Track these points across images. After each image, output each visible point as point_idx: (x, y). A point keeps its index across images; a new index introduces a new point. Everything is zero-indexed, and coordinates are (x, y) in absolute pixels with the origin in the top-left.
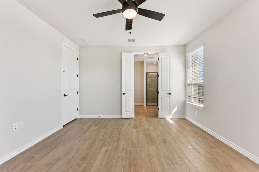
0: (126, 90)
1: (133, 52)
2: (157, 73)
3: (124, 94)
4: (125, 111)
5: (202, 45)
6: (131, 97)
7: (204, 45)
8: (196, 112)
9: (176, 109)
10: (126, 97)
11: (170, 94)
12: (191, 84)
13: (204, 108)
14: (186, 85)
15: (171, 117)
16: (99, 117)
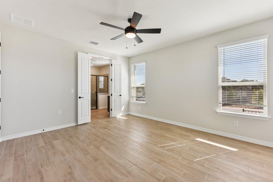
0: (82, 93)
1: (89, 54)
2: (108, 77)
3: (80, 98)
4: (82, 117)
5: (145, 62)
6: (88, 101)
7: (146, 62)
8: (140, 107)
9: (123, 108)
10: (82, 101)
11: (120, 95)
12: (134, 87)
13: (146, 104)
14: (130, 88)
15: (121, 114)
16: (43, 132)
